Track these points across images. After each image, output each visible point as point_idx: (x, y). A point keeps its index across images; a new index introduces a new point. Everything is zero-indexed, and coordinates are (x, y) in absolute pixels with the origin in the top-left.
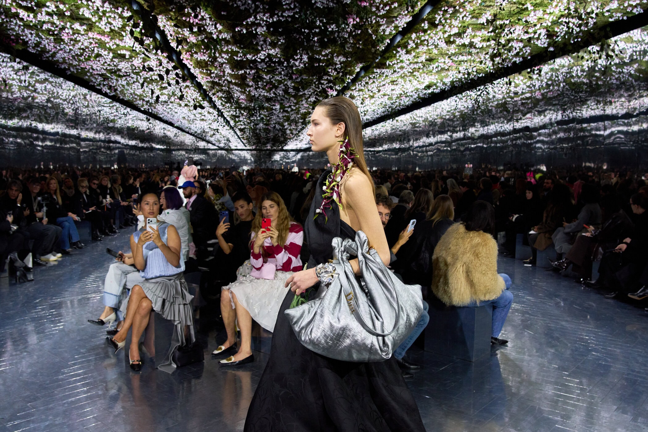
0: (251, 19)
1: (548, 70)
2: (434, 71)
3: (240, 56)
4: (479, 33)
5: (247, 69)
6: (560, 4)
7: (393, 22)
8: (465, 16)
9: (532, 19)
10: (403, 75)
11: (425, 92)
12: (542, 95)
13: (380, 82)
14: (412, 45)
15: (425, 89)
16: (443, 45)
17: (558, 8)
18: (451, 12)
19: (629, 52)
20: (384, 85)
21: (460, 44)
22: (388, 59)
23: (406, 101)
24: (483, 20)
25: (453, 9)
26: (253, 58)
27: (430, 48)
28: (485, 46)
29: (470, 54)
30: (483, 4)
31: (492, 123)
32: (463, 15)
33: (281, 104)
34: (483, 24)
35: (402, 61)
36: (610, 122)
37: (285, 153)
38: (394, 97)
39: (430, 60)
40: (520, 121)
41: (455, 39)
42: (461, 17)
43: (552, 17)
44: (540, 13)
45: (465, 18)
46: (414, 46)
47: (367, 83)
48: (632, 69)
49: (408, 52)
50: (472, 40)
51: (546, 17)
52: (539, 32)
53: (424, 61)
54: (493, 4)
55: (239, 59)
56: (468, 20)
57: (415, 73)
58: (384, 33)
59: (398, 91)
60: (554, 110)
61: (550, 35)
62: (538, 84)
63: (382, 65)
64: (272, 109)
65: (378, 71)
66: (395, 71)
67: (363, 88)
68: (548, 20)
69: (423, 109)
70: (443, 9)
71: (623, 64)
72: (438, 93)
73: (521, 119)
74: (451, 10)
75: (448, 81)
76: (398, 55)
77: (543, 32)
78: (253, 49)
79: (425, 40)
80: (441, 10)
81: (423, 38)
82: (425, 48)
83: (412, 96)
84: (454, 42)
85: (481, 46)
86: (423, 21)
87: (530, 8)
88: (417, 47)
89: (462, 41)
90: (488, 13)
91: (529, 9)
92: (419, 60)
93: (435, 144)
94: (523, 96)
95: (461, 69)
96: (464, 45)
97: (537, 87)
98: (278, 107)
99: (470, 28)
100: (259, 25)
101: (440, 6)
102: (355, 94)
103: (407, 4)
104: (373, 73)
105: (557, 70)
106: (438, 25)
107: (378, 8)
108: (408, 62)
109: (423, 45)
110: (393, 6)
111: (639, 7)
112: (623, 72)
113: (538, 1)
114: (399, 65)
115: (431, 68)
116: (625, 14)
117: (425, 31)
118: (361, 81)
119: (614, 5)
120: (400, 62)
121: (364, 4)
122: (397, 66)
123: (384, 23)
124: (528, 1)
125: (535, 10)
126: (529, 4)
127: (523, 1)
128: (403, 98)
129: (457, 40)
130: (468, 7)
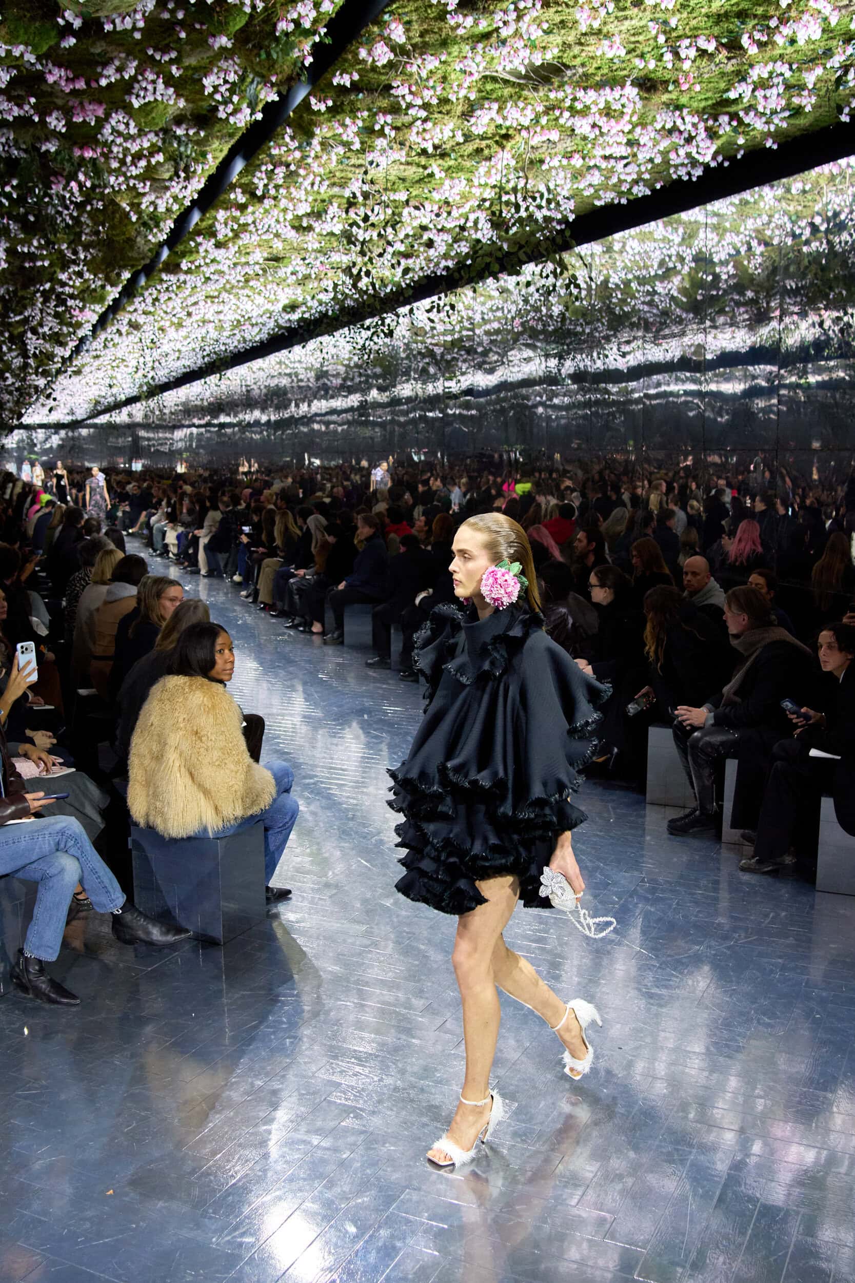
2: (289, 281)
7: (167, 189)
8: (314, 182)
10: (228, 286)
13: (185, 299)
14: (223, 232)
15: (285, 309)
16: (292, 234)
18: (281, 174)
20: (196, 303)
21: (325, 233)
22: (183, 255)
23: (255, 335)
25: (283, 169)
27: (265, 237)
30: (345, 162)
32: (310, 180)
35: (214, 261)
38: (227, 325)
39: (276, 259)
41: (311, 222)
42: (306, 184)
44: (461, 185)
45: (316, 186)
46: (231, 235)
47: (157, 299)
49: (218, 245)
53: (261, 261)
54: (364, 163)
56: (324, 189)
57: (251, 284)
58: (156, 208)
59: (230, 316)
61: (498, 223)
63: (173, 267)
65: (173, 278)
66: (209, 279)
67: (152, 309)
70: (264, 168)
72: (313, 321)
74: (281, 171)
75: (326, 297)
76: (201, 249)
77: (482, 216)
79: (248, 224)
80: (261, 171)
81: (242, 220)
82: (255, 238)
83: (264, 325)
84: (310, 228)
86: (233, 187)
87: (439, 175)
88: (236, 236)
89: (328, 227)
91: (437, 176)
92: (251, 259)
96: (332, 234)
99: (335, 205)
101: (258, 162)
102: (141, 319)
103: (176, 160)
106: (263, 197)
107: (123, 162)
108: (229, 263)
109: (249, 232)
110: (153, 161)
111: (641, 184)
113: (452, 163)
114: (213, 268)
115: (281, 273)
116: (621, 194)
117: (242, 208)
118: (142, 295)
119: (596, 178)
120: (212, 261)
121: (89, 154)
122: (208, 271)
123: (147, 190)
124: (432, 161)
125: (452, 178)
126: (435, 167)
127: (423, 161)
128: (247, 326)
129: (316, 225)
130: (316, 167)
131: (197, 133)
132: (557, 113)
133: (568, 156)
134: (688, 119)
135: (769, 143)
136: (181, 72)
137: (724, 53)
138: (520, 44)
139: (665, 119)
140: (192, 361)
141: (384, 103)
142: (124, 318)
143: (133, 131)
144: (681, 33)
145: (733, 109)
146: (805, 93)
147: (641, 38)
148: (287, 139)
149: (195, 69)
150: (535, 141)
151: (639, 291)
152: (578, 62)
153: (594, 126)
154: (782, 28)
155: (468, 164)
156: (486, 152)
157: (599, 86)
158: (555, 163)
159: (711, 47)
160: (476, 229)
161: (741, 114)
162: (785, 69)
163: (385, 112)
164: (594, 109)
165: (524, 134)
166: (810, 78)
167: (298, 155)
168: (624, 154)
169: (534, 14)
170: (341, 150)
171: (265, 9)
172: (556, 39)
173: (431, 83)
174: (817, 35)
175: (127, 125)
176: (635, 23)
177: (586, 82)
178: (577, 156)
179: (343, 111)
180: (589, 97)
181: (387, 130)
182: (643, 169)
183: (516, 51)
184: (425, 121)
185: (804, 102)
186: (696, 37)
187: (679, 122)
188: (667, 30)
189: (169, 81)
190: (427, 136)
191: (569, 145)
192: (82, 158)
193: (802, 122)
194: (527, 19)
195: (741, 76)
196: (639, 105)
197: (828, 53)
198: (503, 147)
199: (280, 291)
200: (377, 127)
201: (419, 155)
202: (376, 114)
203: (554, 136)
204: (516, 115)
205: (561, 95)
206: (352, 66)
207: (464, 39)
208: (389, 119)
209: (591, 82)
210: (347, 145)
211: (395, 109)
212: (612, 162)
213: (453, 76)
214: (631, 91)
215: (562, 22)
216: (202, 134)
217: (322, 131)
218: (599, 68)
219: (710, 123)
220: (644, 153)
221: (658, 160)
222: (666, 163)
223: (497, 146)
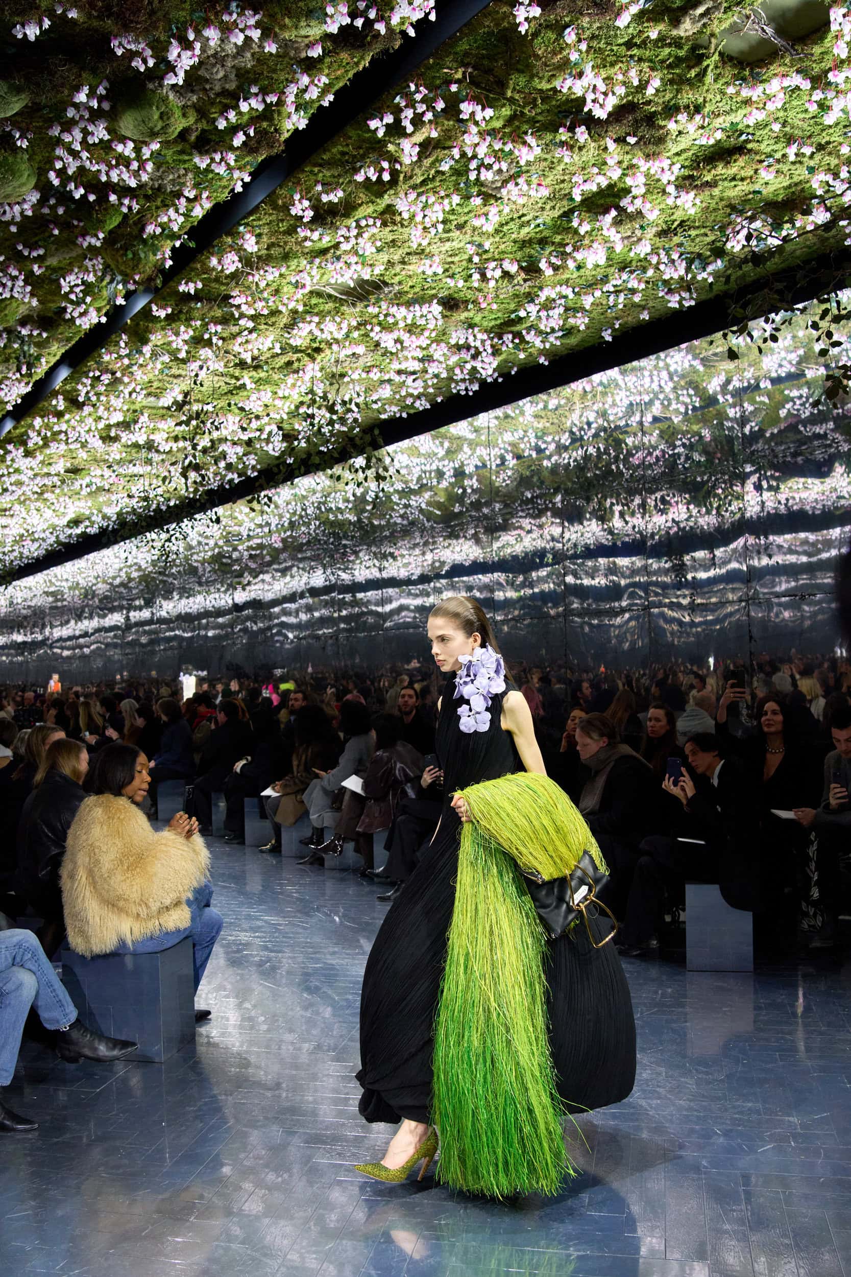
1: (289, 497)
2: (84, 492)
4: (162, 425)
6: (299, 383)
8: (134, 391)
9: (254, 404)
10: (22, 498)
11: (69, 531)
12: (284, 541)
14: (34, 440)
15: (68, 526)
16: (96, 443)
17: (297, 390)
18: (107, 382)
19: (416, 472)
21: (129, 443)
23: (33, 550)
24: (166, 401)
25: (109, 376)
27: (72, 447)
28: (175, 449)
29: (149, 462)
30: (166, 371)
31: (199, 593)
32: (130, 389)
34: (169, 408)
35: (17, 471)
36: (397, 590)
38: (9, 540)
39: (75, 471)
40: (248, 588)
41: (119, 432)
42: (127, 392)
43: (288, 404)
44: (266, 396)
45: (134, 395)
46: (41, 443)
48: (422, 501)
49: (28, 454)
50: (152, 437)
51: (278, 403)
52: (268, 429)
53: (62, 472)
54: (183, 373)
56: (141, 399)
57: (46, 496)
59: (15, 530)
60: (304, 569)
61: (289, 437)
62: (274, 521)
66: (5, 490)
68: (284, 408)
69: (69, 565)
70: (91, 374)
71: (406, 493)
72: (95, 535)
73: (249, 583)
74: (106, 378)
75: (112, 511)
76: (9, 458)
77: (276, 429)
79: (61, 432)
80: (87, 377)
81: (56, 428)
82: (63, 447)
83: (44, 540)
84: (116, 439)
85: (167, 449)
86: (55, 394)
87: (250, 385)
88: (46, 445)
89: (133, 438)
90: (177, 390)
91: (248, 387)
93: (93, 634)
94: (251, 543)
95: (134, 490)
96: (136, 446)
97: (273, 527)
99: (146, 415)
101: (86, 369)
103: (17, 358)
105: (304, 497)
106: (83, 404)
108: (30, 473)
109: (59, 441)
111: (423, 398)
112: (410, 505)
113: (263, 375)
114: (14, 478)
115: (77, 485)
116: (404, 408)
117: (59, 415)
119: (386, 392)
120: (15, 471)
122: (8, 481)
124: (246, 373)
125: (259, 390)
126: (247, 378)
127: (237, 372)
128: (27, 543)
129: (123, 435)
130: (138, 374)
131: (40, 335)
132: (369, 327)
133: (368, 370)
134: (478, 336)
135: (542, 360)
136: (43, 270)
137: (523, 275)
138: (354, 259)
139: (459, 336)
141: (218, 313)
144: (489, 255)
145: (517, 328)
146: (579, 315)
147: (456, 259)
148: (122, 344)
149: (54, 270)
150: (342, 354)
151: (398, 505)
152: (397, 279)
153: (397, 341)
154: (575, 254)
155: (276, 377)
156: (296, 365)
157: (409, 304)
158: (355, 376)
159: (513, 268)
160: (268, 441)
161: (524, 332)
162: (568, 292)
163: (217, 322)
164: (402, 324)
165: (335, 347)
166: (587, 301)
167: (126, 361)
168: (417, 369)
169: (374, 230)
170: (166, 358)
171: (138, 212)
172: (384, 257)
173: (265, 295)
174: (602, 261)
176: (456, 244)
177: (399, 299)
178: (375, 370)
179: (179, 319)
180: (400, 313)
181: (215, 340)
182: (430, 383)
183: (348, 265)
184: (250, 332)
185: (579, 322)
186: (501, 260)
187: (471, 338)
188: (482, 251)
189: (30, 279)
190: (250, 347)
191: (369, 360)
193: (573, 341)
194: (366, 235)
195: (530, 298)
196: (440, 322)
197: (605, 279)
198: (313, 360)
199: (70, 505)
200: (206, 336)
201: (236, 365)
202: (207, 324)
203: (360, 350)
204: (331, 329)
205: (376, 310)
206: (198, 275)
207: (304, 254)
208: (219, 328)
209: (405, 298)
210: (174, 354)
211: (225, 320)
212: (403, 376)
213: (285, 290)
214: (436, 309)
215: (393, 241)
216: (45, 335)
217: (156, 338)
218: (412, 287)
219: (496, 340)
220: (433, 369)
221: (444, 375)
222: (450, 379)
223: (306, 359)
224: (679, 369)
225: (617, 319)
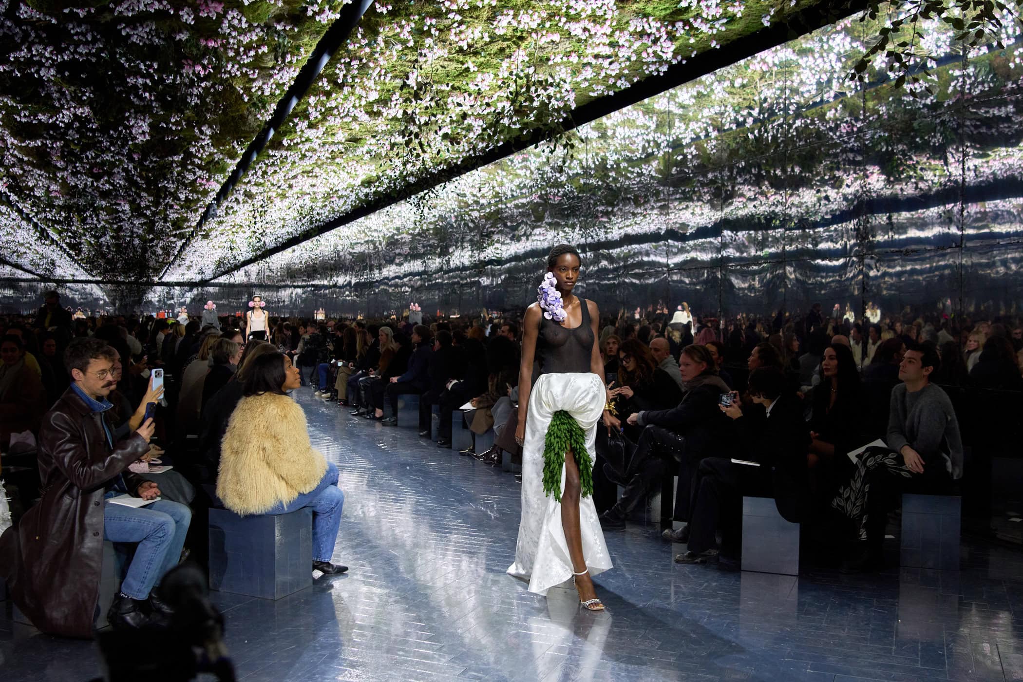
0: (23, 54)
2: (365, 159)
3: (25, 116)
5: (46, 139)
7: (271, 76)
8: (381, 74)
10: (319, 162)
11: (367, 190)
13: (287, 172)
14: (314, 114)
15: (363, 186)
16: (363, 117)
18: (356, 67)
20: (295, 177)
21: (390, 117)
22: (285, 134)
25: (357, 62)
26: (51, 121)
27: (346, 120)
30: (404, 58)
32: (377, 72)
33: (132, 203)
35: (308, 140)
37: (166, 289)
38: (320, 197)
39: (355, 140)
41: (380, 108)
42: (375, 74)
44: (490, 79)
45: (382, 78)
46: (319, 117)
47: (265, 172)
49: (311, 126)
53: (343, 141)
54: (418, 58)
55: (24, 120)
56: (389, 81)
57: (337, 160)
58: (263, 93)
59: (322, 190)
63: (277, 145)
64: (117, 211)
65: (278, 154)
66: (304, 156)
67: (262, 181)
70: (343, 61)
74: (355, 64)
76: (298, 129)
78: (45, 104)
79: (332, 108)
80: (341, 63)
81: (328, 105)
82: (338, 120)
83: (348, 197)
84: (379, 114)
86: (321, 77)
88: (324, 119)
89: (392, 113)
91: (472, 70)
92: (336, 139)
96: (396, 119)
98: (127, 207)
99: (397, 94)
100: (41, 65)
101: (339, 57)
102: (254, 190)
104: (269, 156)
106: (343, 85)
107: (237, 52)
108: (319, 142)
109: (334, 116)
110: (260, 52)
111: (622, 79)
113: (482, 59)
114: (307, 146)
115: (359, 152)
116: (608, 87)
117: (328, 94)
118: (254, 168)
119: (588, 73)
120: (306, 140)
121: (211, 44)
122: (304, 148)
123: (256, 76)
124: (467, 58)
125: (483, 73)
126: (470, 63)
127: (461, 58)
128: (335, 199)
129: (384, 110)
130: (382, 61)
131: (292, 29)
132: (557, 18)
133: (568, 54)
134: (653, 24)
135: (713, 44)
139: (636, 25)
140: (292, 228)
141: (430, 9)
142: (242, 188)
143: (244, 26)
145: (685, 17)
146: (737, 4)
148: (360, 36)
150: (542, 42)
153: (585, 30)
155: (495, 61)
156: (507, 51)
158: (558, 60)
161: (691, 20)
163: (431, 16)
164: (584, 15)
165: (534, 35)
167: (367, 50)
168: (609, 53)
170: (399, 47)
175: (240, 21)
178: (574, 55)
179: (400, 15)
180: (579, 5)
181: (433, 31)
182: (623, 66)
184: (461, 23)
185: (736, 10)
187: (646, 27)
190: (463, 36)
191: (567, 46)
192: (206, 47)
193: (736, 27)
196: (616, 12)
200: (426, 28)
201: (457, 52)
202: (424, 18)
203: (556, 37)
204: (527, 20)
205: (559, 4)
208: (434, 21)
210: (404, 42)
211: (438, 14)
212: (600, 60)
216: (296, 30)
217: (385, 32)
219: (670, 28)
220: (623, 53)
221: (634, 58)
222: (640, 61)
223: (514, 46)
224: (842, 51)
225: (772, 6)
